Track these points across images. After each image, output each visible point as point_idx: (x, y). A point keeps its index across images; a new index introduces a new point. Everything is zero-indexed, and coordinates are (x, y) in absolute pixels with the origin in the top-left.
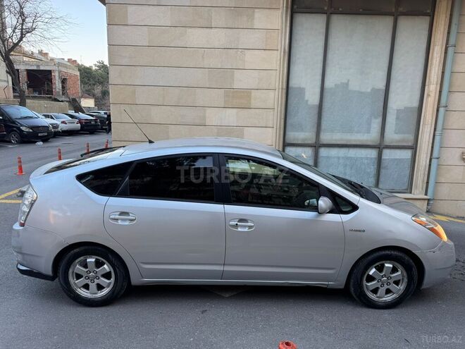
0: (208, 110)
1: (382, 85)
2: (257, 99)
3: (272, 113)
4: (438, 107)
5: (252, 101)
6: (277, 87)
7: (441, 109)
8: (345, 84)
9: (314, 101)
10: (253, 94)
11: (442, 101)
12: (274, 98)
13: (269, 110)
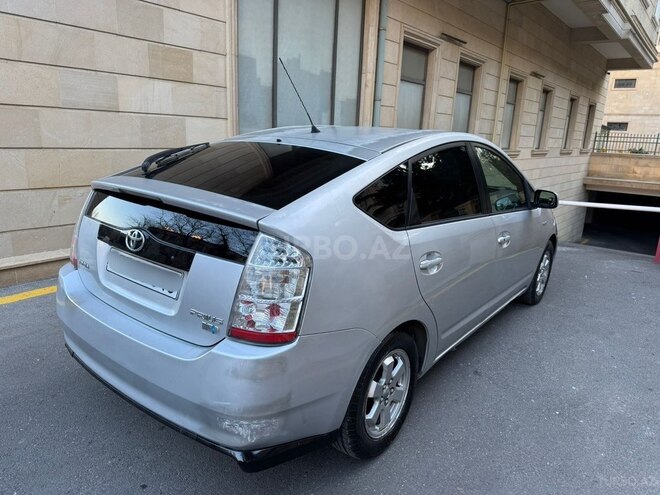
0: (122, 81)
1: (328, 68)
2: (202, 66)
3: (223, 94)
4: (374, 101)
5: (195, 71)
6: (228, 52)
7: (378, 103)
8: (297, 61)
9: (267, 81)
10: (195, 59)
11: (378, 94)
12: (224, 69)
13: (219, 89)
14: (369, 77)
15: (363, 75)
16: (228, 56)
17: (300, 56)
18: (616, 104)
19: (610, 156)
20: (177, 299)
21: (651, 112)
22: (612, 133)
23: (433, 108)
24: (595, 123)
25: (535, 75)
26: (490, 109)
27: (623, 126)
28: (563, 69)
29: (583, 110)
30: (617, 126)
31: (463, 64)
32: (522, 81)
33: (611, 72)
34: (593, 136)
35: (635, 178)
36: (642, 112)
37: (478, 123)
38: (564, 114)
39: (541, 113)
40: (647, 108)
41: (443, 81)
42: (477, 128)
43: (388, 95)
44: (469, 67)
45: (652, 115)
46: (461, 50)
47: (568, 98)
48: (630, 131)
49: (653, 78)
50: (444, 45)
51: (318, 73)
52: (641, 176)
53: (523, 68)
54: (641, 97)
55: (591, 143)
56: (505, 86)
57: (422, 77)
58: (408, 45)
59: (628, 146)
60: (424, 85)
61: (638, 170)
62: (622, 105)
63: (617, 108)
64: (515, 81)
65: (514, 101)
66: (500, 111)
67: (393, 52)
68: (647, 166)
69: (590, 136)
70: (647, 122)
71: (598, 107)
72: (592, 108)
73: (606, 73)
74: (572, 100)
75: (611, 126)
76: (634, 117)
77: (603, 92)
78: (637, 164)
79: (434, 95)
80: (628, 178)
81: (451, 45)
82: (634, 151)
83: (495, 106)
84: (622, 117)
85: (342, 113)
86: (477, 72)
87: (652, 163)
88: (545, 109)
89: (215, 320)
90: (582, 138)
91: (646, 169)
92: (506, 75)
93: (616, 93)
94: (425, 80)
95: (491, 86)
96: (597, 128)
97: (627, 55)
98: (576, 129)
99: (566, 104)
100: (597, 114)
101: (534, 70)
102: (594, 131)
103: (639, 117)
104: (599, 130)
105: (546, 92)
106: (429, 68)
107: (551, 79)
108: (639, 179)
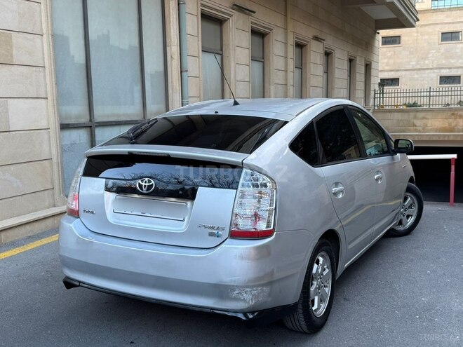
2: (21, 47)
3: (42, 74)
4: (181, 72)
5: (14, 52)
6: (44, 32)
7: (184, 74)
8: (107, 37)
9: (80, 58)
10: (14, 40)
11: (184, 65)
12: (42, 49)
13: (37, 69)
14: (173, 49)
15: (168, 49)
16: (45, 36)
17: (109, 32)
18: (386, 61)
19: (390, 111)
20: (183, 221)
21: (418, 67)
22: (387, 89)
23: (232, 76)
24: (372, 81)
25: (316, 38)
26: (281, 74)
27: (394, 81)
28: (339, 32)
29: (360, 69)
30: (390, 82)
31: (255, 32)
32: (305, 45)
33: (380, 31)
34: (372, 93)
35: (416, 131)
36: (410, 67)
37: (272, 88)
38: (345, 74)
39: (325, 75)
40: (414, 63)
41: (238, 50)
42: (272, 93)
43: (192, 65)
44: (259, 35)
45: (419, 69)
46: (251, 19)
47: (346, 58)
48: (403, 85)
49: (416, 35)
50: (236, 15)
51: (127, 47)
52: (421, 128)
53: (306, 33)
54: (408, 53)
55: (372, 100)
56: (292, 51)
57: (219, 47)
58: (205, 17)
59: (402, 101)
60: (222, 55)
61: (418, 122)
62: (391, 61)
63: (387, 65)
64: (300, 46)
65: (301, 65)
66: (290, 75)
67: (193, 24)
68: (424, 118)
69: (370, 94)
70: (416, 76)
71: (373, 65)
72: (368, 67)
73: (375, 33)
74: (351, 61)
75: (384, 82)
76: (404, 73)
77: (375, 50)
78: (415, 117)
79: (233, 64)
80: (410, 131)
81: (242, 15)
82: (410, 106)
83: (286, 71)
84: (393, 73)
85: (152, 85)
86: (266, 39)
87: (429, 115)
88: (328, 70)
89: (218, 228)
90: (363, 96)
91: (424, 121)
92: (291, 41)
93: (385, 50)
94: (222, 50)
95: (280, 52)
96: (375, 85)
97: (392, 16)
98: (357, 88)
99: (345, 65)
100: (373, 72)
101: (315, 34)
102: (372, 89)
103: (407, 73)
104: (377, 87)
105: (328, 54)
106: (224, 38)
107: (330, 42)
108: (420, 131)
